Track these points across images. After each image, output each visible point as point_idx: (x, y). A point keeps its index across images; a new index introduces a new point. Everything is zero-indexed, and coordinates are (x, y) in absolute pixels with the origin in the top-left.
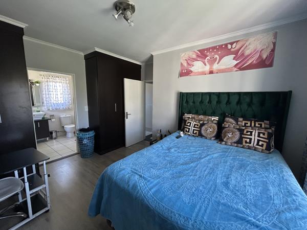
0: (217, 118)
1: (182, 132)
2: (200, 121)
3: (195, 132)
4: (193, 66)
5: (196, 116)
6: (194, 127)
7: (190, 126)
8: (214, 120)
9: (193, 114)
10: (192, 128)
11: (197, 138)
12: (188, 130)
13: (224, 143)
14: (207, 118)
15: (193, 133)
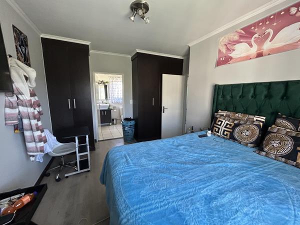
0: (263, 119)
1: (210, 132)
2: (235, 120)
3: (226, 133)
4: (234, 50)
5: (231, 114)
6: (225, 127)
7: (220, 125)
8: (257, 120)
9: (228, 111)
10: (222, 128)
11: (227, 141)
12: (217, 129)
13: (263, 153)
14: (247, 117)
15: (223, 134)
